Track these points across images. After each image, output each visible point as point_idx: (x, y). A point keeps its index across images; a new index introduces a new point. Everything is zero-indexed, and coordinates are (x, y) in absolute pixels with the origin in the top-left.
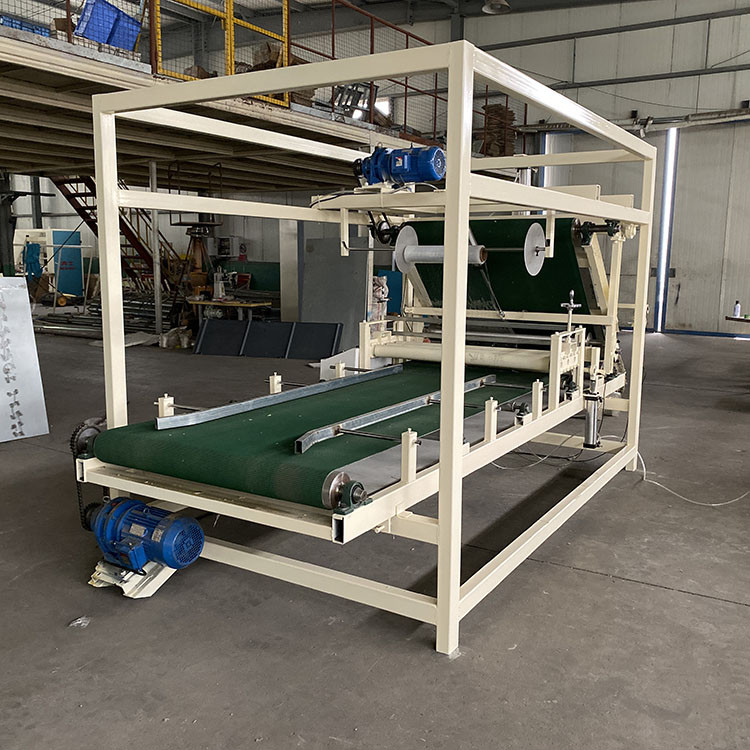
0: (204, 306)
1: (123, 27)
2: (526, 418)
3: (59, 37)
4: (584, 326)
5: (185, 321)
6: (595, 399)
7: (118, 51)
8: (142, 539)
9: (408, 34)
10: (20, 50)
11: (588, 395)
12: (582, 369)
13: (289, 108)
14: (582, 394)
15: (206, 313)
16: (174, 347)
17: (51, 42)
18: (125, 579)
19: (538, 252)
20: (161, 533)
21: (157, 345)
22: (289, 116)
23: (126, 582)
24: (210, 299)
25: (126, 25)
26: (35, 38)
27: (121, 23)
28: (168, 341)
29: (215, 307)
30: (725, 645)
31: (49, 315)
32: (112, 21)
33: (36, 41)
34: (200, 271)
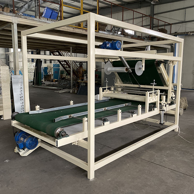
0: (81, 82)
1: (54, 14)
2: (134, 115)
3: (37, 17)
4: (159, 89)
5: (77, 86)
6: (163, 110)
7: (52, 20)
8: (23, 141)
9: (134, 11)
10: (27, 21)
11: (161, 109)
12: (159, 102)
13: (98, 32)
14: (159, 109)
15: (81, 84)
16: (73, 93)
17: (35, 19)
18: (20, 151)
19: (140, 69)
20: (26, 140)
21: (69, 92)
22: (98, 34)
23: (20, 152)
24: (83, 81)
25: (54, 13)
26: (31, 18)
27: (53, 13)
28: (72, 91)
29: (84, 83)
30: (172, 186)
31: (49, 84)
32: (51, 13)
33: (31, 19)
34: (81, 74)
